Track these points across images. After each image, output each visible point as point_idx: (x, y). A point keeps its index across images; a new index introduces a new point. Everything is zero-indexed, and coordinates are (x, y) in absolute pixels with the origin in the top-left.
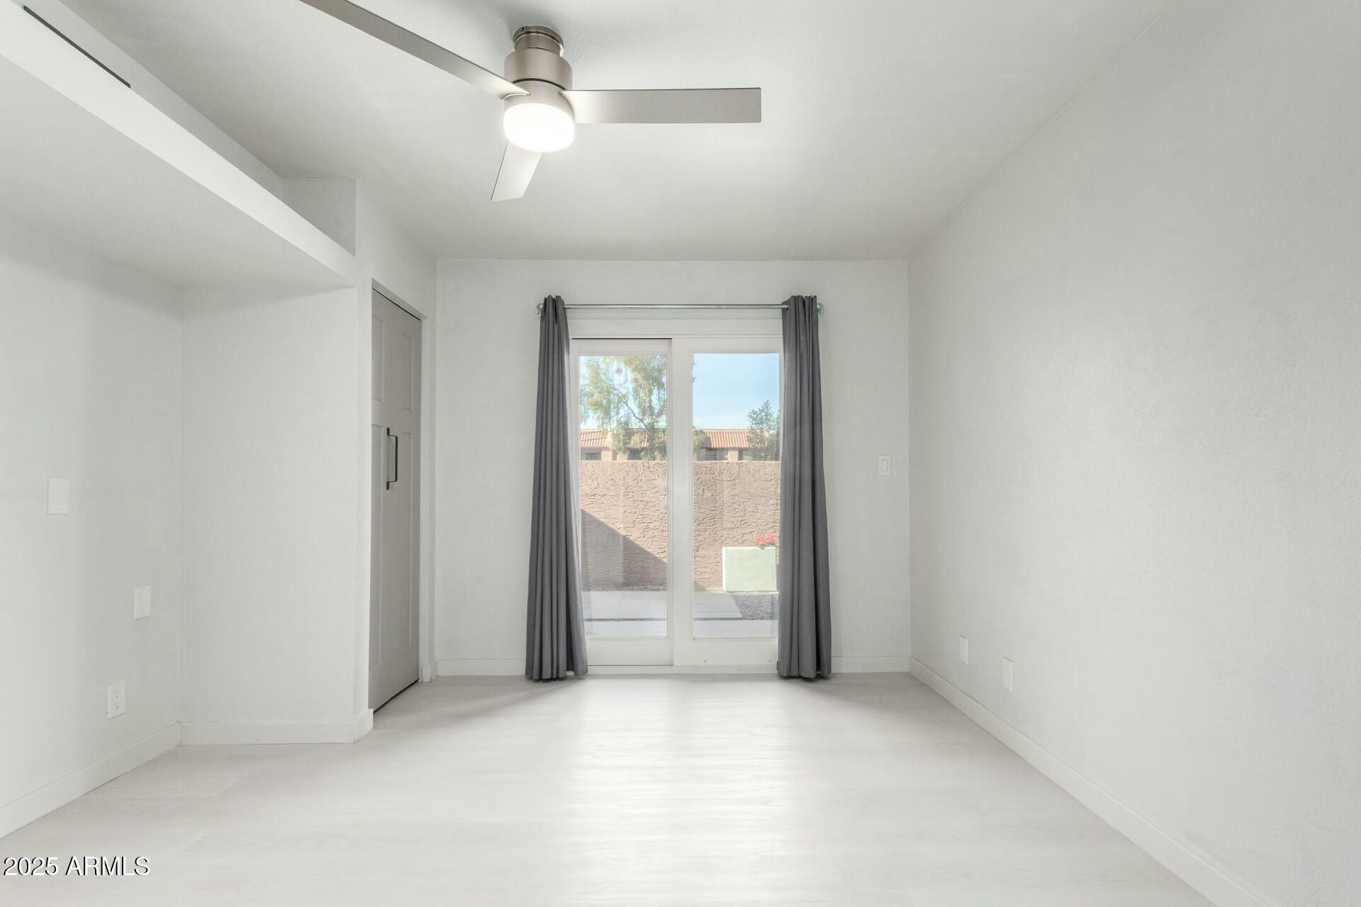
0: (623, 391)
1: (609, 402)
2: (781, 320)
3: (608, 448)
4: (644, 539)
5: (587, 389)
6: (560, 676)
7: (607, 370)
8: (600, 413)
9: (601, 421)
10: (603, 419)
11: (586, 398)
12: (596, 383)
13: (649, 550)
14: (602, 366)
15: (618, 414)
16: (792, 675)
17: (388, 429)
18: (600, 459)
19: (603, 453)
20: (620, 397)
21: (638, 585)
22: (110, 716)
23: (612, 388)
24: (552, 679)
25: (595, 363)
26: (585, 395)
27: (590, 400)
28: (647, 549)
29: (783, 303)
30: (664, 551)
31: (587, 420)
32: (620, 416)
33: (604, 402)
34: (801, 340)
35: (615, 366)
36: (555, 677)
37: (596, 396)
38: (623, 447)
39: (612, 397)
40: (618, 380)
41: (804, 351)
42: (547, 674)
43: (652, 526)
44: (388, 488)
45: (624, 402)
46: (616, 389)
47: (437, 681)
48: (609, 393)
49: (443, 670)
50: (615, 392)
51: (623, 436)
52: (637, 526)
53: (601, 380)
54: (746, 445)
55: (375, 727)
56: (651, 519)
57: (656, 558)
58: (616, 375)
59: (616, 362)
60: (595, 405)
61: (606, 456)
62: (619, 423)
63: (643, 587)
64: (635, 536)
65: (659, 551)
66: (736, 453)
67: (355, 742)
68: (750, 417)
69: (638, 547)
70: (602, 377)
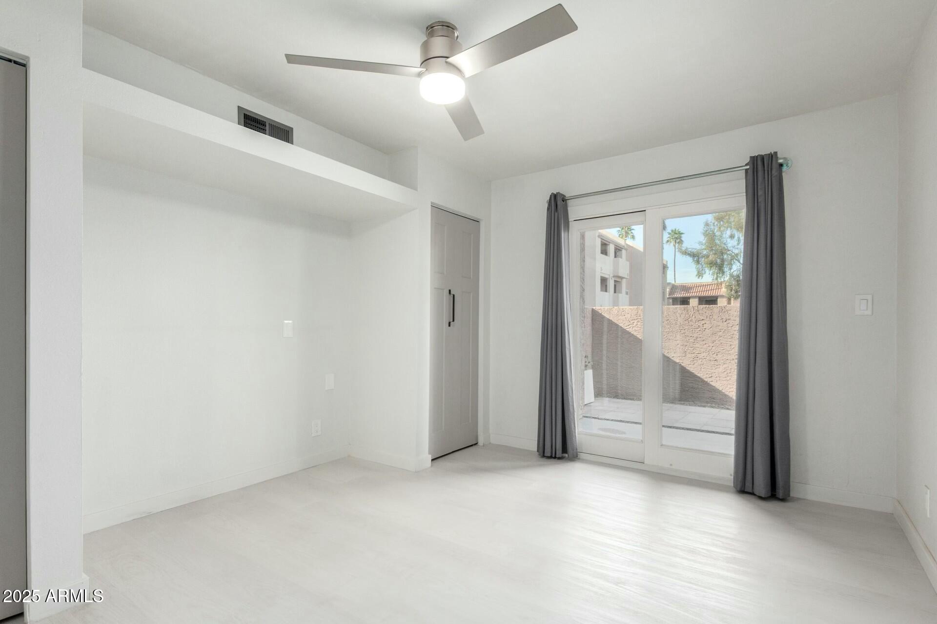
0: (736, 251)
1: (723, 260)
2: (744, 181)
3: (723, 296)
4: (693, 366)
5: (705, 252)
6: (557, 456)
7: (721, 237)
8: (714, 270)
9: (715, 276)
10: (717, 273)
11: (703, 259)
12: (712, 247)
13: (699, 375)
14: (718, 234)
15: (730, 269)
16: (745, 491)
17: (450, 291)
18: (717, 304)
19: (719, 300)
20: (732, 256)
21: (689, 401)
22: (313, 435)
23: (726, 250)
24: (551, 457)
25: (711, 232)
26: (703, 257)
27: (706, 260)
28: (696, 373)
29: (746, 165)
30: (712, 377)
31: (704, 275)
32: (732, 271)
33: (719, 261)
34: (759, 194)
35: (728, 232)
36: (553, 456)
37: (711, 258)
38: (735, 295)
39: (725, 257)
40: (731, 243)
41: (762, 206)
42: (548, 453)
43: (701, 356)
44: (449, 326)
45: (736, 260)
46: (729, 250)
47: (488, 446)
48: (722, 253)
49: (494, 441)
50: (728, 252)
51: (735, 286)
52: (689, 355)
53: (716, 245)
55: (432, 466)
56: (700, 351)
57: (704, 381)
58: (729, 240)
59: (729, 229)
60: (710, 264)
61: (722, 302)
62: (731, 276)
63: (693, 403)
64: (687, 363)
65: (707, 376)
67: (416, 472)
69: (688, 372)
70: (717, 242)
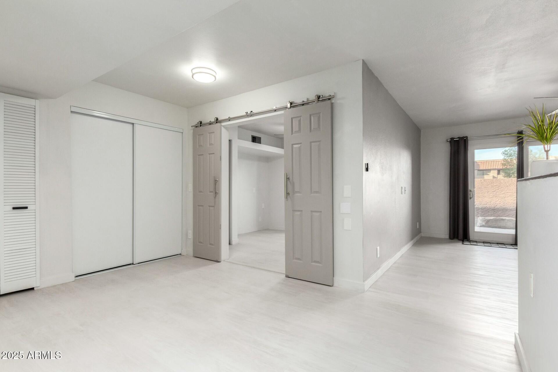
54: (500, 167)
66: (496, 172)
68: (504, 153)
